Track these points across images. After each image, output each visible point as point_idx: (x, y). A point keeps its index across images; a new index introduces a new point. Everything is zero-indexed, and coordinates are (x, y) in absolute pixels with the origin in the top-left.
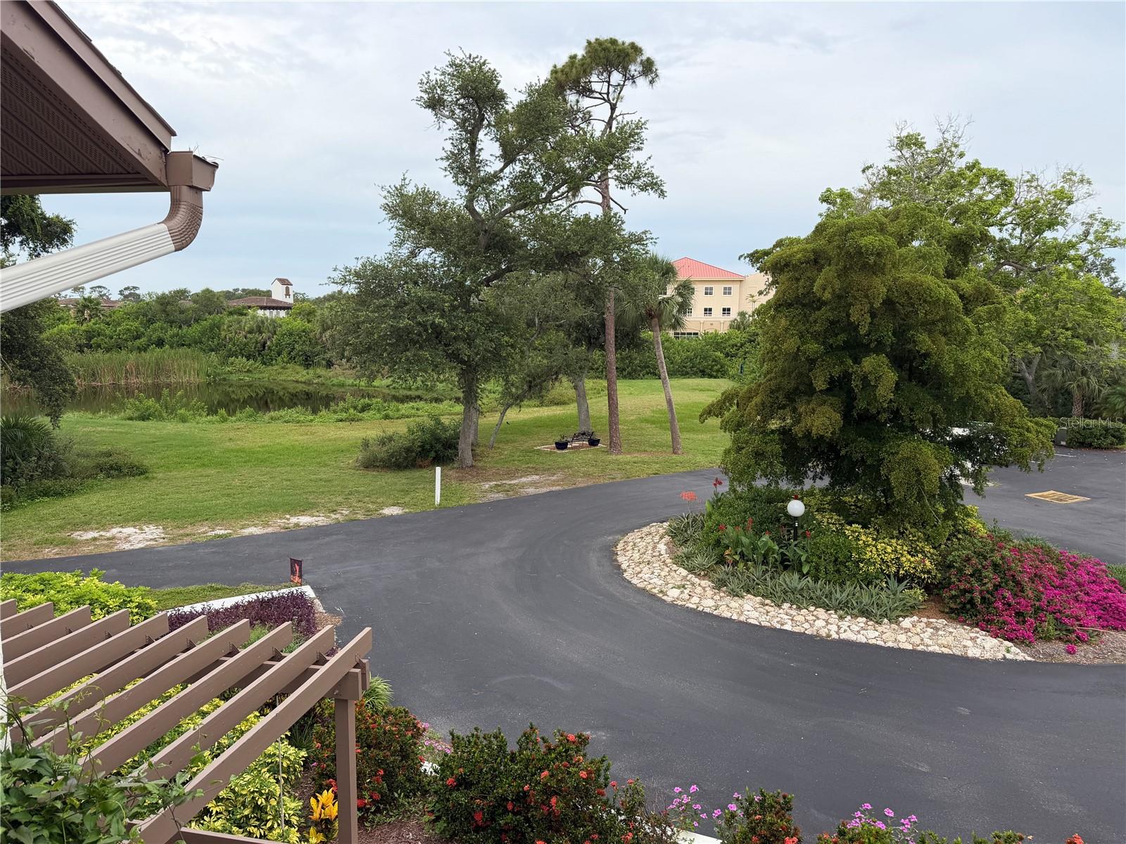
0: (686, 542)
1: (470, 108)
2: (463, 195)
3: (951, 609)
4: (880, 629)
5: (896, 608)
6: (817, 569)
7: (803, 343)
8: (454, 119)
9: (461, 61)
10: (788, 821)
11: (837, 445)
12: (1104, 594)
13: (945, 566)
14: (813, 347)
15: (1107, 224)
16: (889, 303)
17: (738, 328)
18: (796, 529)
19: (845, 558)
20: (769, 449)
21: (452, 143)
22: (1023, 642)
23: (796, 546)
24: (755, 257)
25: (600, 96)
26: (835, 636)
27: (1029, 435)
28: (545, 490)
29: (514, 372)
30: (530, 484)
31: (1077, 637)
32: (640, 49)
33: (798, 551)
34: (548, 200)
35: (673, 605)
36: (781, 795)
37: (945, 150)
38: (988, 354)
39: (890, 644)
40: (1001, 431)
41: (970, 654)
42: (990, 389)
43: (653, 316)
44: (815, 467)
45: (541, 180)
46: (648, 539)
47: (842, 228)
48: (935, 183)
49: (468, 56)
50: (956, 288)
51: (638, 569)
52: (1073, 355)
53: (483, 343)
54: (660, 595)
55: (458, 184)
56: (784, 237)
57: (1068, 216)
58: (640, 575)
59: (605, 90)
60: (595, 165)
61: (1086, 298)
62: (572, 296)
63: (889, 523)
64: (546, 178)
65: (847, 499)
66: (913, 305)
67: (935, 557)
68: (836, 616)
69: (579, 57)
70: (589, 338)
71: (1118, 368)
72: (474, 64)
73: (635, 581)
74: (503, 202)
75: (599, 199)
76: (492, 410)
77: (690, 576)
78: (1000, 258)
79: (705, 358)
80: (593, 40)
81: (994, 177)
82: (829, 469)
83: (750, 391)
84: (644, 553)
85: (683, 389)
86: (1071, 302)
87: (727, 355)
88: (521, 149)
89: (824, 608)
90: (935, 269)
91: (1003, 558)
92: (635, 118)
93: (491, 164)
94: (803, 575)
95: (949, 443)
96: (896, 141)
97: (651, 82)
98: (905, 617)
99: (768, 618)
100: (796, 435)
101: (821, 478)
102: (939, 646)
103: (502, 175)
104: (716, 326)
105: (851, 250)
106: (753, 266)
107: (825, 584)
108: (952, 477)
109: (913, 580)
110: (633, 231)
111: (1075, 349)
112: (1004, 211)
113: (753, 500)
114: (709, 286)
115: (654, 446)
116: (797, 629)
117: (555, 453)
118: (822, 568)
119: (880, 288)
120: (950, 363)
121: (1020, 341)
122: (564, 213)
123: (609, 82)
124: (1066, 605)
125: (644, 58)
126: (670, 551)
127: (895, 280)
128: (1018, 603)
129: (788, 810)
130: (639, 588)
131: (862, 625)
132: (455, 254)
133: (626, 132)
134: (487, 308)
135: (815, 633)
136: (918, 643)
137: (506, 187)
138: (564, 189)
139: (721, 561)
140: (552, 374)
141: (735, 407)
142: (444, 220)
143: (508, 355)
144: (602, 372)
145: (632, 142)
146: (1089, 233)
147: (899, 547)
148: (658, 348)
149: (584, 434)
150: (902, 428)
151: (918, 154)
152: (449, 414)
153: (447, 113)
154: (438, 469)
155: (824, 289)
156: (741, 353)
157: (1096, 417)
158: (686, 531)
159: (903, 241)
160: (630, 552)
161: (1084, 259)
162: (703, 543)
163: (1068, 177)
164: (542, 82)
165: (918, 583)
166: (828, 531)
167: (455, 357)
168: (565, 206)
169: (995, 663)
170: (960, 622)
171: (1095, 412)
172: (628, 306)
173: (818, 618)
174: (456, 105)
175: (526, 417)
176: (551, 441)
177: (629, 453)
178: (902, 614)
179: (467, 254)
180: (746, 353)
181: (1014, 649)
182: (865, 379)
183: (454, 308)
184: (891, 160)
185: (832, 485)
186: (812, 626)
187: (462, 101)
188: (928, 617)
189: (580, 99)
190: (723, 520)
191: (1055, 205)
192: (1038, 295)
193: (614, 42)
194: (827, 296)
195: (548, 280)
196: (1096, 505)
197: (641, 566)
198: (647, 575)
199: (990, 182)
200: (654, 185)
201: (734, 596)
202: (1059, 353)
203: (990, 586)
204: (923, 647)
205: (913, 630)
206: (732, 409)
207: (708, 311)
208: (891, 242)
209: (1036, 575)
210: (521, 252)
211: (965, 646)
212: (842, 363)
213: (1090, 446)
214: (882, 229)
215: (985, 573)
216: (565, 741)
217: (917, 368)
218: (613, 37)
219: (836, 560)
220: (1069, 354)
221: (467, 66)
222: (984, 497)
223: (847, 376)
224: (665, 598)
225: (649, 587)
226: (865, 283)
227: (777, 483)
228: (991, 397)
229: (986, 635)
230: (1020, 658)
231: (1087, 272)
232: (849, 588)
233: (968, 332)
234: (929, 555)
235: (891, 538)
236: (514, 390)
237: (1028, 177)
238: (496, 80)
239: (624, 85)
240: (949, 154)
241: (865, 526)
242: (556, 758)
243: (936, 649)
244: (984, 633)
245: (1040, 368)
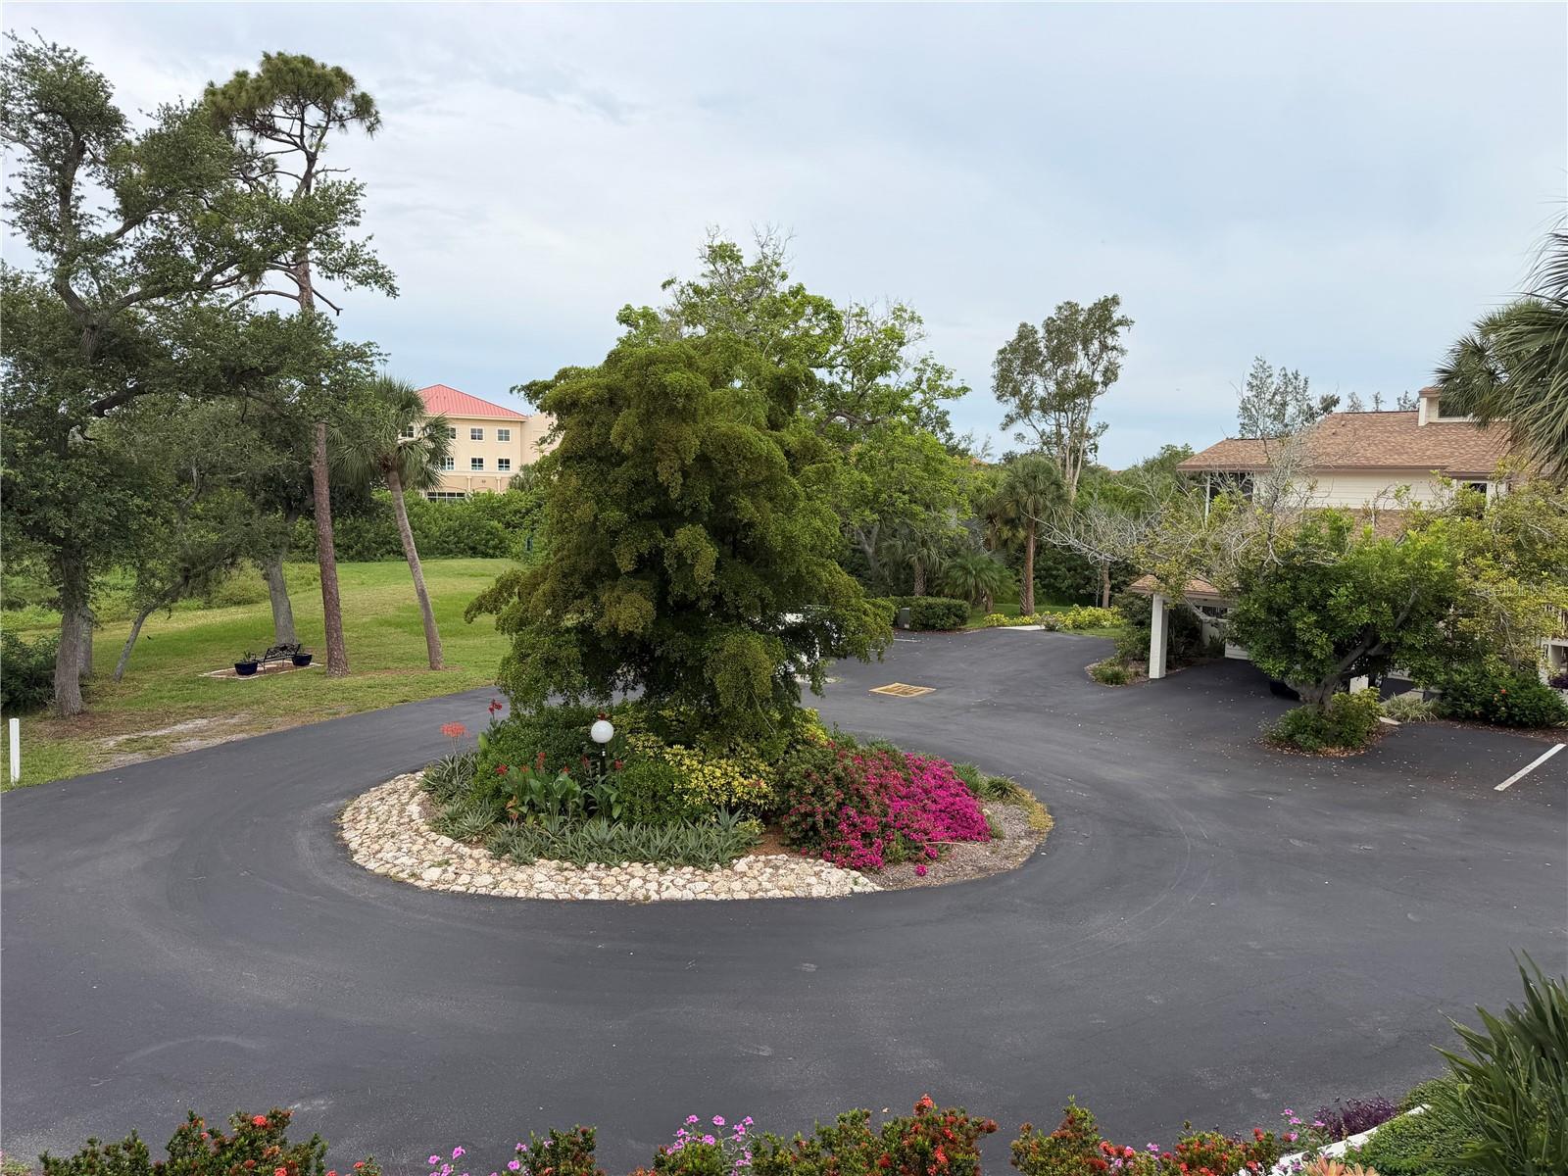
0: (450, 797)
1: (57, 129)
2: (49, 267)
3: (792, 839)
4: (710, 878)
5: (729, 848)
6: (631, 810)
7: (602, 510)
8: (28, 145)
9: (37, 51)
10: (589, 1166)
11: (650, 645)
12: (951, 799)
13: (783, 786)
14: (614, 515)
15: (939, 371)
16: (703, 459)
17: (522, 487)
18: (603, 759)
19: (664, 791)
20: (564, 653)
21: (25, 183)
22: (871, 870)
23: (603, 782)
24: (533, 391)
25: (288, 139)
26: (655, 897)
27: (867, 619)
28: (218, 741)
29: (153, 554)
30: (190, 734)
31: (927, 855)
32: (351, 78)
33: (605, 789)
34: (206, 286)
35: (431, 892)
36: (579, 1132)
37: (765, 269)
38: (817, 523)
39: (723, 896)
40: (836, 616)
41: (815, 894)
42: (823, 565)
43: (390, 467)
44: (626, 673)
45: (192, 253)
46: (393, 800)
47: (641, 359)
48: (755, 309)
49: (50, 45)
50: (780, 442)
51: (377, 847)
52: (911, 523)
53: (94, 509)
54: (412, 881)
55: (38, 249)
56: (568, 366)
57: (900, 359)
58: (379, 856)
59: (296, 131)
60: (283, 240)
61: (922, 457)
62: (255, 434)
63: (717, 739)
64: (201, 251)
65: (666, 713)
66: (731, 462)
67: (771, 776)
68: (656, 870)
69: (252, 75)
70: (288, 499)
71: (957, 537)
72: (62, 61)
73: (371, 865)
74: (126, 284)
75: (295, 290)
76: (119, 618)
77: (457, 845)
78: (832, 407)
79: (475, 529)
80: (273, 54)
81: (821, 307)
82: (643, 675)
83: (534, 575)
84: (386, 822)
85: (445, 574)
86: (906, 461)
87: (508, 525)
88: (154, 204)
89: (640, 861)
90: (755, 418)
91: (845, 769)
92: (346, 178)
93: (100, 222)
94: (613, 821)
95: (781, 634)
96: (707, 252)
97: (371, 129)
98: (739, 858)
99: (567, 887)
100: (599, 633)
101: (633, 689)
102: (780, 889)
103: (121, 241)
104: (490, 485)
105: (654, 389)
106: (530, 403)
107: (642, 828)
108: (787, 676)
109: (747, 808)
110: (350, 341)
111: (913, 516)
112: (833, 349)
113: (547, 726)
114: (477, 427)
115: (401, 660)
116: (606, 897)
117: (235, 680)
118: (638, 808)
119: (691, 440)
120: (776, 535)
121: (857, 507)
122: (235, 308)
123: (302, 120)
124: (915, 818)
125: (358, 93)
126: (426, 813)
127: (710, 430)
128: (864, 822)
129: (589, 1150)
130: (378, 875)
131: (689, 876)
132: (35, 362)
133: (331, 197)
134: (100, 452)
135: (629, 898)
136: (755, 889)
137: (128, 260)
138: (232, 271)
139: (503, 817)
140: (227, 556)
141: (516, 599)
142: (14, 306)
143: (142, 528)
144: (314, 551)
145: (342, 211)
146: (922, 381)
147: (729, 769)
148: (401, 515)
149: (284, 648)
150: (727, 618)
151: (734, 270)
152: (37, 628)
153: (13, 133)
154: (14, 724)
155: (624, 439)
156: (527, 521)
157: (938, 594)
158: (450, 781)
159: (717, 380)
160: (364, 822)
161: (918, 412)
162: (476, 795)
163: (898, 312)
164: (188, 105)
165: (754, 813)
166: (644, 757)
167: (40, 531)
168: (236, 297)
169: (843, 900)
170: (803, 854)
171: (937, 588)
172: (349, 453)
173: (633, 877)
174: (30, 121)
175: (182, 626)
176: (228, 662)
177: (361, 673)
178: (735, 854)
179: (61, 363)
180: (534, 522)
181: (862, 880)
182: (679, 556)
183: (36, 451)
184: (703, 275)
185: (648, 696)
186: (625, 888)
187: (42, 117)
188: (767, 854)
189: (257, 139)
190: (503, 759)
191: (887, 346)
192: (872, 452)
193: (307, 62)
194: (627, 448)
195: (212, 409)
196: (942, 696)
197: (381, 842)
198: (391, 854)
199: (816, 313)
200: (378, 277)
201: (521, 864)
202: (897, 521)
203: (833, 805)
204: (761, 893)
205: (750, 873)
206: (512, 601)
207: (477, 463)
208: (703, 381)
209: (881, 786)
210: (161, 364)
211: (809, 885)
212: (651, 536)
213: (933, 628)
214: (690, 364)
215: (827, 790)
216: (250, 1131)
217: (740, 541)
218: (306, 54)
219: (654, 795)
220: (908, 521)
221: (48, 63)
222: (823, 696)
223: (657, 554)
224: (418, 883)
225: (394, 870)
226: (673, 432)
227: (577, 700)
228: (824, 575)
229: (831, 867)
230: (868, 889)
231: (923, 426)
232: (671, 831)
233: (795, 496)
234: (764, 775)
235: (720, 758)
236: (158, 584)
237: (857, 310)
238: (105, 92)
239: (326, 128)
240: (769, 274)
241: (689, 747)
242: (234, 1157)
243: (776, 893)
244: (829, 864)
245: (880, 539)
